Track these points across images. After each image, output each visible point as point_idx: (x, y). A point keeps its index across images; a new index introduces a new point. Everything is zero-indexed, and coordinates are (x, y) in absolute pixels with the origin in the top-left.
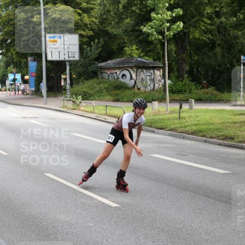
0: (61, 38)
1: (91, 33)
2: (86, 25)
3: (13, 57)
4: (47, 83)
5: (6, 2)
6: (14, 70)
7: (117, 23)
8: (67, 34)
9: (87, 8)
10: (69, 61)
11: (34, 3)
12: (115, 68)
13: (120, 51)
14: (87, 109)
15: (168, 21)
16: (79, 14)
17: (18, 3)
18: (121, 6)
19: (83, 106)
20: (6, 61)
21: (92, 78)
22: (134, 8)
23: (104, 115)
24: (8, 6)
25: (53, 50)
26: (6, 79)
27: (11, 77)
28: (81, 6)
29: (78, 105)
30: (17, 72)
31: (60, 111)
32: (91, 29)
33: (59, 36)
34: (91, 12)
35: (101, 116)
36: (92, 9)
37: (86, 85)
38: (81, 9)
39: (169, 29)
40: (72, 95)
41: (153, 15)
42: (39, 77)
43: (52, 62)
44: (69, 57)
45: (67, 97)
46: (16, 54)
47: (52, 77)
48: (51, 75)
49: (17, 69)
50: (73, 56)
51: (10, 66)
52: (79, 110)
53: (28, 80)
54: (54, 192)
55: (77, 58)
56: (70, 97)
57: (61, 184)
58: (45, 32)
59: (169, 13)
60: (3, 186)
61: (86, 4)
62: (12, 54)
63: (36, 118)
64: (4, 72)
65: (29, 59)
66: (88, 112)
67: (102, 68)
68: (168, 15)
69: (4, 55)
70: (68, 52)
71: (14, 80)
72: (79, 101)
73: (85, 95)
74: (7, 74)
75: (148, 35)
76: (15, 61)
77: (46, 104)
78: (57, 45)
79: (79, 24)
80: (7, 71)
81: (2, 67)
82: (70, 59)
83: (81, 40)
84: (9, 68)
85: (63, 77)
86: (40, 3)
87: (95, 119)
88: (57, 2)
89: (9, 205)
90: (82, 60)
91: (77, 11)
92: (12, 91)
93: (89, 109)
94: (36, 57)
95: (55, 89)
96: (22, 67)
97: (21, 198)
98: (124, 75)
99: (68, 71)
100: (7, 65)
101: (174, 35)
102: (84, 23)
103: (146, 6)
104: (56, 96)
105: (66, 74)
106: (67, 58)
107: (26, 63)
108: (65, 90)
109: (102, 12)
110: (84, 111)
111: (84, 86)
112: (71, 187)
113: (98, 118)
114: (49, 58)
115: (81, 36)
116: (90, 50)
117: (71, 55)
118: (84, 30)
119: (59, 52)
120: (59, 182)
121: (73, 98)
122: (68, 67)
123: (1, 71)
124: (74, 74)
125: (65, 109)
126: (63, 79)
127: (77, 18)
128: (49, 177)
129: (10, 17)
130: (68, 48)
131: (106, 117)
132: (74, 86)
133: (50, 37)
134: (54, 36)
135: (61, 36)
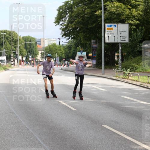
0: (115, 27)
1: (138, 22)
2: (134, 16)
3: (81, 40)
4: (105, 59)
5: (77, 1)
6: (82, 50)
8: (121, 23)
9: (135, 5)
10: (121, 43)
11: (97, 1)
14: (134, 79)
16: (129, 9)
17: (86, 2)
19: (131, 76)
20: (76, 43)
21: (138, 55)
23: (147, 83)
24: (78, 4)
25: (110, 36)
26: (76, 56)
27: (79, 54)
28: (131, 3)
29: (127, 75)
30: (84, 51)
31: (114, 79)
32: (137, 20)
33: (114, 25)
34: (138, 8)
35: (144, 84)
36: (139, 5)
37: (133, 61)
38: (131, 5)
40: (123, 68)
43: (108, 44)
44: (121, 40)
45: (119, 70)
46: (83, 38)
47: (108, 55)
48: (107, 53)
49: (83, 48)
50: (124, 40)
51: (78, 46)
52: (128, 79)
53: (91, 56)
54: (109, 139)
55: (127, 41)
56: (122, 70)
57: (115, 133)
58: (104, 22)
60: (73, 133)
61: (134, 2)
62: (80, 38)
63: (96, 84)
64: (74, 50)
65: (92, 41)
66: (134, 81)
69: (75, 39)
70: (121, 37)
72: (128, 72)
73: (133, 68)
74: (76, 52)
76: (82, 43)
77: (104, 74)
78: (113, 31)
79: (129, 16)
80: (76, 50)
81: (73, 47)
82: (122, 41)
83: (131, 28)
84: (78, 48)
85: (117, 54)
86: (101, 1)
87: (140, 86)
89: (78, 147)
90: (130, 43)
91: (127, 7)
94: (97, 40)
95: (111, 64)
96: (87, 47)
97: (86, 142)
99: (120, 51)
100: (77, 46)
104: (111, 68)
105: (118, 53)
106: (119, 41)
107: (90, 45)
108: (117, 64)
109: (146, 8)
110: (131, 80)
111: (131, 62)
112: (122, 136)
113: (142, 85)
114: (107, 41)
115: (130, 25)
116: (136, 36)
117: (123, 39)
118: (133, 21)
119: (114, 37)
120: (113, 132)
121: (124, 70)
122: (120, 47)
123: (72, 49)
124: (124, 53)
125: (117, 78)
126: (117, 56)
127: (128, 12)
128: (106, 128)
129: (80, 12)
130: (121, 34)
131: (147, 85)
132: (124, 61)
133: (108, 26)
134: (110, 25)
135: (115, 25)
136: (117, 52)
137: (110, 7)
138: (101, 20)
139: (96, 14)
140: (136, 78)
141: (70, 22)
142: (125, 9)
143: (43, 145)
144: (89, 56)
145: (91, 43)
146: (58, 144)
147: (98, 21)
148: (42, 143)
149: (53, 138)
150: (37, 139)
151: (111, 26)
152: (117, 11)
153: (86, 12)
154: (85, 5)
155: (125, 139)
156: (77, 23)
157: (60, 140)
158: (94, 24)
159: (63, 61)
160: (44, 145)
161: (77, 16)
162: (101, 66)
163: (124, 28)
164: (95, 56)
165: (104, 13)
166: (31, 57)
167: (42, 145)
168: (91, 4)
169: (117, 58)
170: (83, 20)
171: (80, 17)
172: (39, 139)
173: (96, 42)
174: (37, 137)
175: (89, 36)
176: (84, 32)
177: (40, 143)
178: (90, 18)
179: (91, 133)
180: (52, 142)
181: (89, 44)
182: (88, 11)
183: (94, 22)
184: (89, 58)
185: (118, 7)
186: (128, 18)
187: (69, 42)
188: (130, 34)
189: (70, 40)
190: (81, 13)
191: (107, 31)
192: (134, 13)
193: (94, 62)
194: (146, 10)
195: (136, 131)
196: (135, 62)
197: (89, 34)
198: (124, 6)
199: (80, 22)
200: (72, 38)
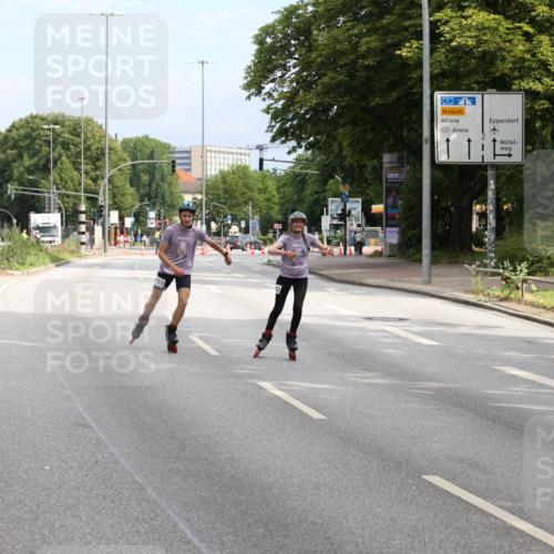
0: (474, 103)
2: (544, 65)
3: (344, 154)
4: (432, 226)
5: (330, 5)
6: (345, 189)
8: (494, 91)
9: (548, 20)
10: (496, 167)
11: (403, 6)
14: (541, 301)
16: (528, 37)
17: (362, 8)
19: (531, 292)
20: (325, 166)
24: (335, 17)
25: (453, 137)
26: (323, 214)
27: (334, 206)
28: (533, 14)
29: (518, 288)
30: (353, 194)
31: (467, 303)
33: (469, 98)
38: (532, 22)
40: (501, 260)
42: (412, 208)
43: (447, 168)
44: (495, 155)
45: (485, 266)
46: (351, 145)
47: (447, 209)
48: (443, 204)
49: (351, 184)
50: (506, 152)
51: (333, 178)
52: (519, 301)
53: (380, 214)
54: (450, 529)
55: (518, 157)
56: (497, 267)
57: (470, 506)
58: (431, 84)
60: (312, 504)
61: (545, 9)
62: (340, 145)
63: (401, 319)
64: (316, 193)
65: (386, 158)
66: (544, 308)
69: (319, 148)
70: (494, 141)
71: (344, 215)
72: (522, 276)
73: (538, 261)
74: (325, 199)
76: (346, 163)
77: (429, 282)
78: (464, 121)
79: (526, 64)
80: (325, 191)
81: (314, 178)
82: (498, 159)
83: (532, 108)
84: (331, 181)
85: (477, 208)
86: (420, 6)
88: (466, 4)
91: (520, 28)
92: (338, 245)
93: (548, 299)
94: (405, 153)
95: (455, 244)
96: (366, 180)
97: (360, 540)
99: (490, 194)
100: (327, 174)
102: (539, 60)
104: (455, 262)
105: (484, 202)
106: (489, 159)
107: (378, 171)
108: (481, 244)
110: (533, 305)
112: (497, 518)
114: (442, 158)
115: (531, 95)
117: (502, 149)
118: (539, 80)
119: (469, 141)
120: (463, 500)
121: (504, 269)
122: (492, 182)
123: (310, 189)
124: (506, 202)
125: (481, 297)
126: (478, 214)
127: (520, 47)
128: (435, 487)
129: (339, 47)
130: (494, 129)
132: (506, 234)
133: (444, 101)
134: (455, 98)
135: (474, 99)
136: (481, 198)
137: (452, 29)
138: (421, 79)
139: (400, 56)
140: (550, 298)
141: (304, 84)
142: (510, 37)
143: (199, 548)
144: (374, 214)
145: (381, 166)
146: (255, 546)
147: (410, 83)
148: (196, 542)
149: (234, 523)
150: (175, 526)
151: (456, 101)
152: (479, 43)
153: (363, 49)
154: (356, 19)
155: (509, 530)
156: (328, 90)
157: (261, 530)
158: (394, 95)
159: (275, 232)
160: (203, 547)
161: (330, 62)
162: (419, 250)
163: (507, 108)
164: (397, 213)
165: (433, 51)
166: (152, 214)
167: (195, 547)
168: (381, 16)
169: (480, 220)
170: (351, 77)
171: (341, 66)
172: (182, 525)
173: (400, 161)
174: (177, 519)
175: (375, 137)
176: (353, 123)
177: (189, 542)
178: (378, 68)
179: (379, 506)
180: (232, 538)
181: (374, 169)
182: (371, 42)
183: (393, 85)
184: (371, 219)
185: (482, 28)
186: (523, 69)
187: (298, 160)
188: (530, 133)
189: (300, 151)
190: (343, 53)
191: (443, 121)
192: (545, 52)
193: (393, 237)
197: (373, 129)
198: (506, 24)
199: (339, 84)
200: (310, 146)
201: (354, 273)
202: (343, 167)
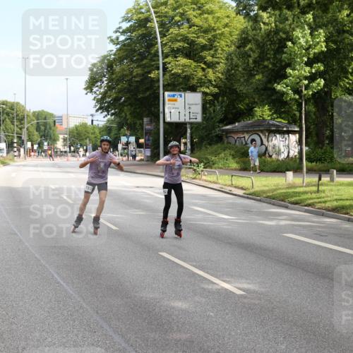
0: (181, 97)
1: (216, 90)
2: (210, 81)
3: (127, 118)
5: (121, 55)
6: (128, 133)
7: (247, 81)
8: (190, 92)
9: (212, 62)
10: (191, 123)
12: (243, 132)
13: (249, 112)
14: (209, 179)
15: (306, 78)
16: (203, 70)
17: (135, 56)
18: (251, 61)
19: (205, 175)
20: (119, 123)
21: (217, 142)
22: (266, 63)
23: (229, 186)
24: (123, 60)
25: (172, 111)
26: (119, 143)
27: (124, 139)
28: (206, 60)
29: (199, 174)
30: (131, 135)
32: (215, 86)
33: (179, 95)
34: (216, 67)
35: (226, 187)
36: (218, 63)
37: (209, 151)
38: (205, 63)
39: (307, 87)
41: (289, 71)
42: (155, 141)
43: (170, 124)
44: (190, 119)
46: (130, 114)
48: (169, 139)
49: (130, 131)
50: (195, 117)
51: (123, 128)
52: (200, 179)
53: (143, 143)
55: (199, 119)
58: (164, 89)
59: (308, 69)
60: (112, 265)
61: (211, 58)
62: (126, 114)
63: (151, 187)
64: (116, 134)
65: (145, 120)
66: (210, 182)
67: (228, 132)
68: (306, 71)
69: (117, 115)
70: (190, 112)
71: (128, 144)
72: (201, 169)
73: (208, 163)
74: (120, 137)
75: (283, 94)
76: (128, 122)
78: (177, 104)
79: (203, 81)
80: (120, 133)
81: (115, 128)
82: (192, 120)
83: (205, 99)
84: (122, 130)
85: (183, 141)
87: (219, 190)
88: (178, 55)
90: (204, 122)
91: (200, 66)
92: (125, 156)
94: (153, 118)
96: (137, 129)
98: (253, 140)
99: (188, 135)
100: (120, 126)
101: (314, 94)
102: (208, 79)
103: (281, 61)
105: (186, 138)
106: (188, 120)
107: (142, 125)
109: (230, 68)
110: (206, 181)
111: (207, 152)
113: (222, 190)
114: (168, 119)
115: (205, 94)
116: (214, 111)
117: (193, 116)
118: (208, 88)
119: (179, 112)
120: (176, 263)
121: (194, 166)
122: (189, 130)
123: (113, 133)
124: (195, 138)
126: (183, 143)
127: (200, 74)
128: (164, 257)
129: (125, 73)
130: (190, 108)
131: (231, 188)
132: (195, 152)
133: (169, 96)
135: (181, 95)
136: (185, 136)
137: (172, 66)
138: (159, 87)
139: (150, 77)
140: (212, 178)
141: (110, 88)
142: (196, 69)
144: (140, 144)
145: (143, 123)
147: (154, 88)
150: (53, 276)
151: (174, 96)
152: (183, 72)
153: (135, 74)
154: (132, 61)
155: (194, 274)
156: (120, 91)
158: (148, 93)
160: (64, 285)
161: (119, 81)
163: (195, 99)
164: (150, 143)
165: (164, 75)
166: (46, 143)
168: (142, 60)
169: (184, 146)
170: (130, 85)
172: (56, 276)
173: (151, 121)
174: (53, 272)
175: (140, 111)
176: (131, 105)
177: (58, 283)
178: (141, 82)
181: (140, 124)
182: (138, 71)
183: (148, 89)
184: (139, 146)
185: (184, 66)
186: (202, 83)
187: (108, 121)
188: (204, 109)
189: (109, 117)
190: (126, 76)
191: (168, 104)
192: (210, 76)
193: (148, 152)
194: (228, 71)
195: (212, 261)
196: (212, 153)
197: (139, 108)
198: (194, 64)
199: (125, 89)
200: (112, 114)
201: (132, 168)
202: (127, 123)
